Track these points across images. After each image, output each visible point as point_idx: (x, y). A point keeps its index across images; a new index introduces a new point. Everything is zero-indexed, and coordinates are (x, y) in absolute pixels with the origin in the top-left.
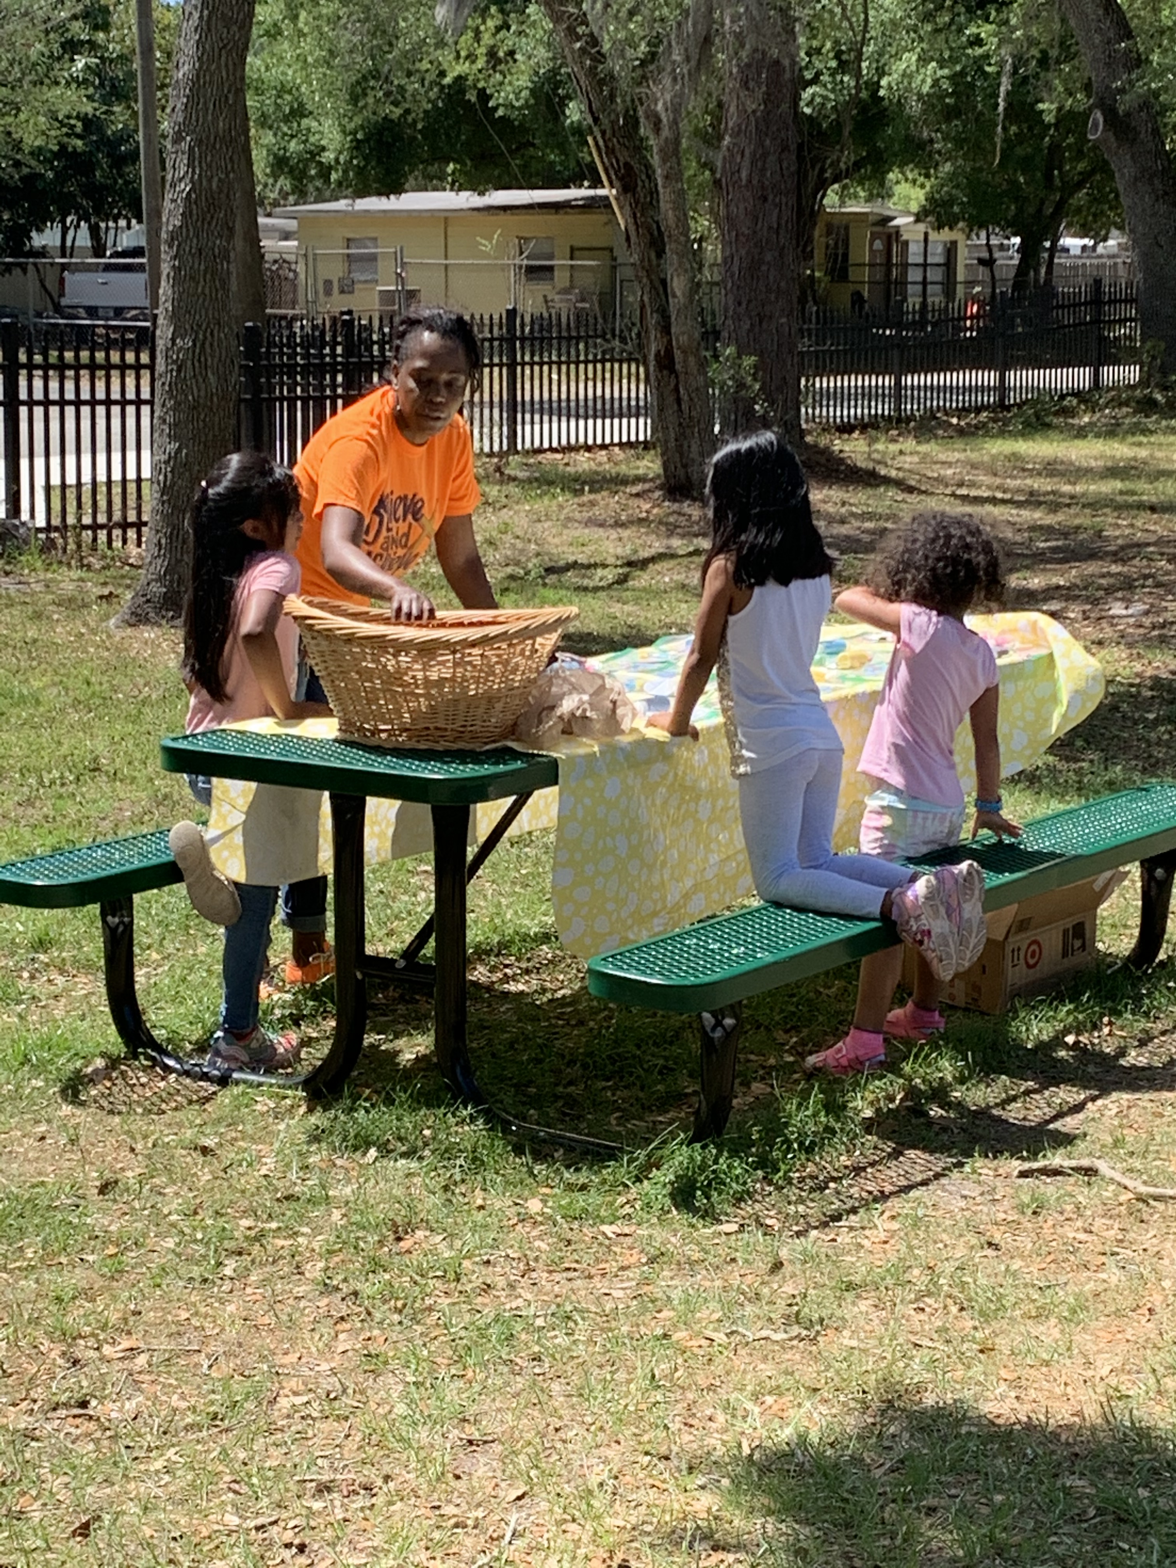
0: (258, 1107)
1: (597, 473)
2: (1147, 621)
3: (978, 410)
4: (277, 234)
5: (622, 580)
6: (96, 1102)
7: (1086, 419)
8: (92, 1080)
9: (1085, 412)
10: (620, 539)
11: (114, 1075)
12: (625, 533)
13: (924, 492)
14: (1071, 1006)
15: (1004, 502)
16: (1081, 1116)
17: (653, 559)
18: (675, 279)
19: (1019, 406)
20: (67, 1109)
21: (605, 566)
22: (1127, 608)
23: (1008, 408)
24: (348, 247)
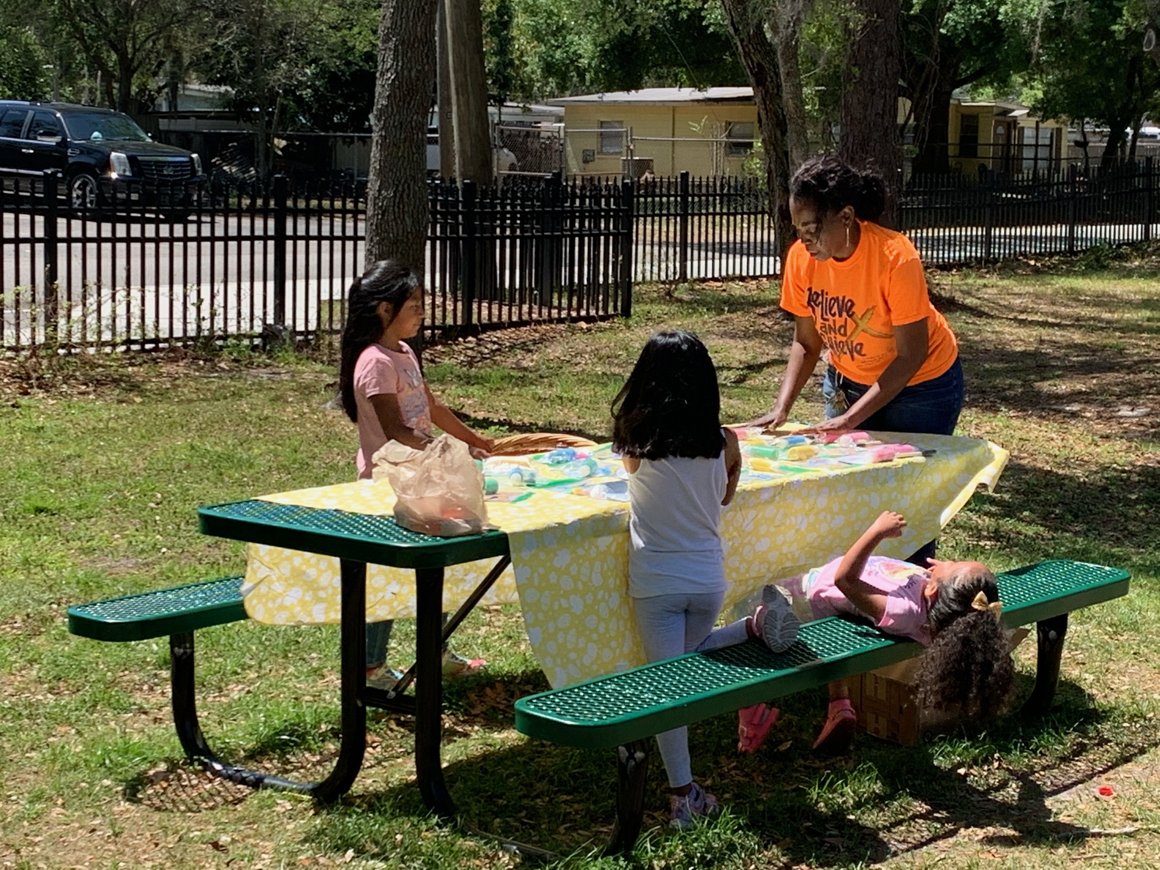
0: (278, 809)
1: (743, 297)
2: (1147, 421)
3: (1051, 255)
4: (553, 118)
5: (741, 380)
6: (149, 799)
7: (1137, 263)
8: (151, 781)
9: (1136, 258)
10: (745, 348)
11: (171, 777)
12: (750, 344)
13: (992, 317)
14: (969, 744)
15: (1052, 325)
16: (951, 840)
17: (768, 364)
18: (794, 151)
19: (1084, 252)
20: (125, 805)
21: (729, 369)
22: (1132, 410)
23: (1076, 254)
24: (602, 127)
